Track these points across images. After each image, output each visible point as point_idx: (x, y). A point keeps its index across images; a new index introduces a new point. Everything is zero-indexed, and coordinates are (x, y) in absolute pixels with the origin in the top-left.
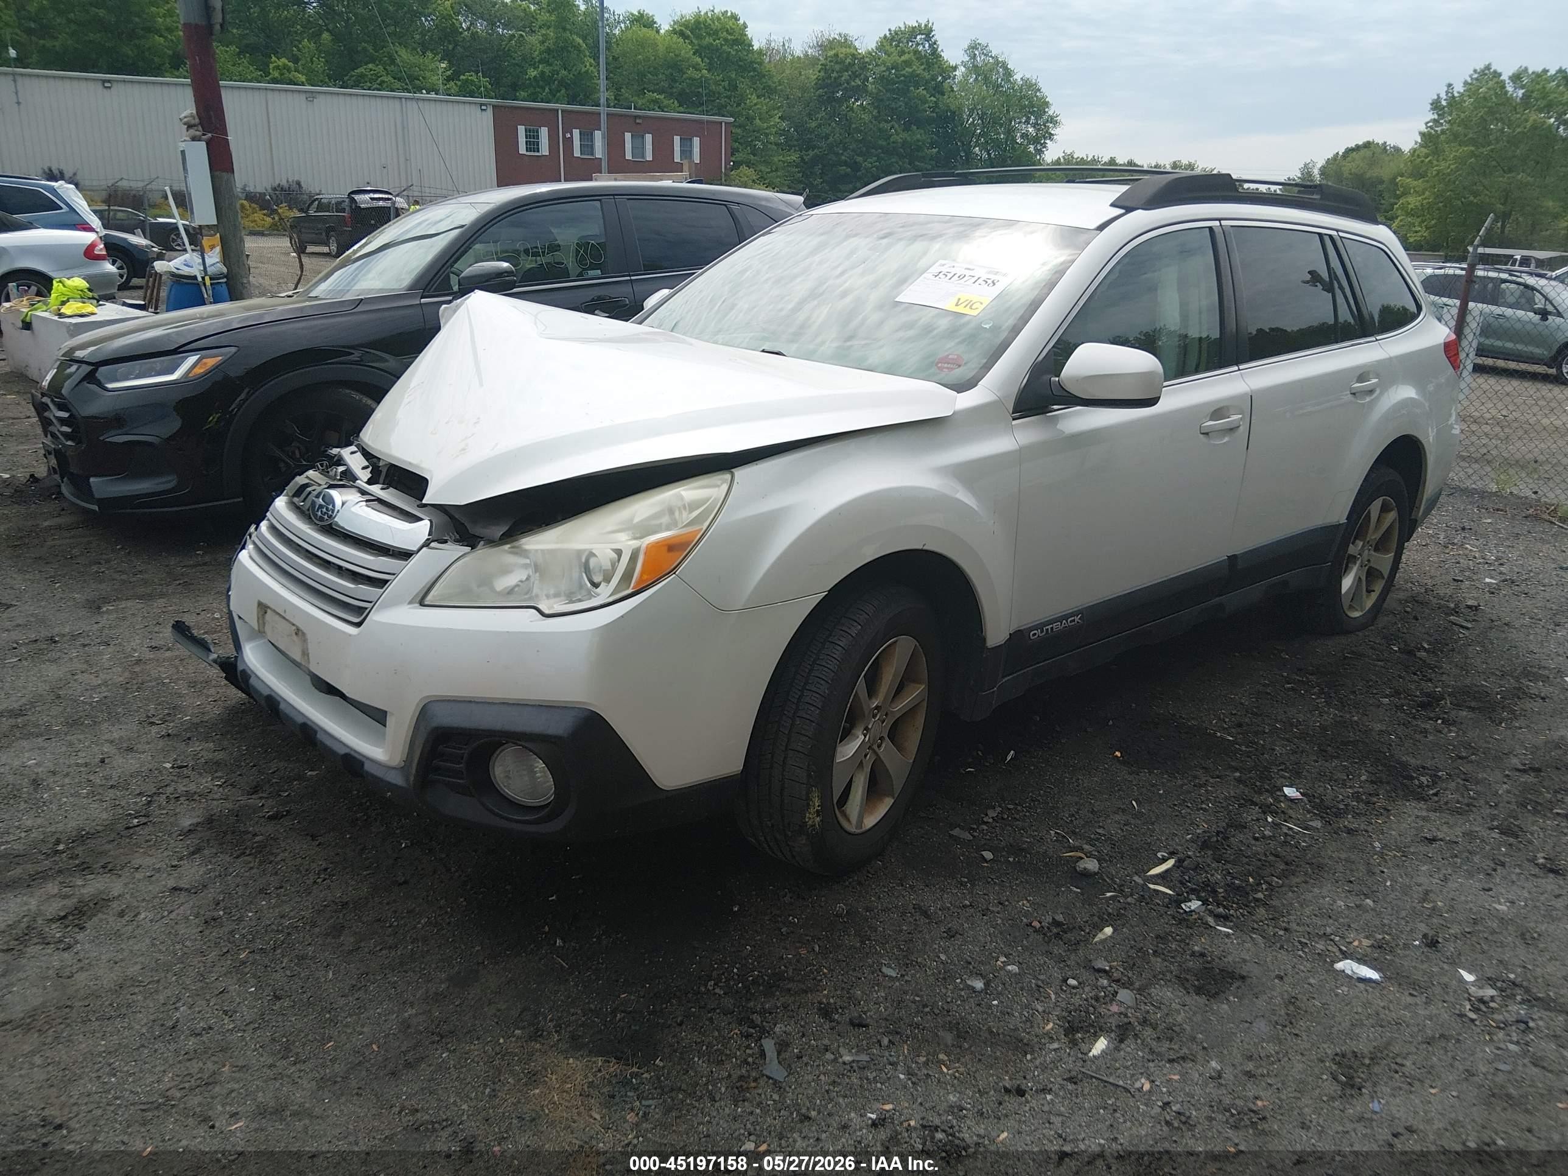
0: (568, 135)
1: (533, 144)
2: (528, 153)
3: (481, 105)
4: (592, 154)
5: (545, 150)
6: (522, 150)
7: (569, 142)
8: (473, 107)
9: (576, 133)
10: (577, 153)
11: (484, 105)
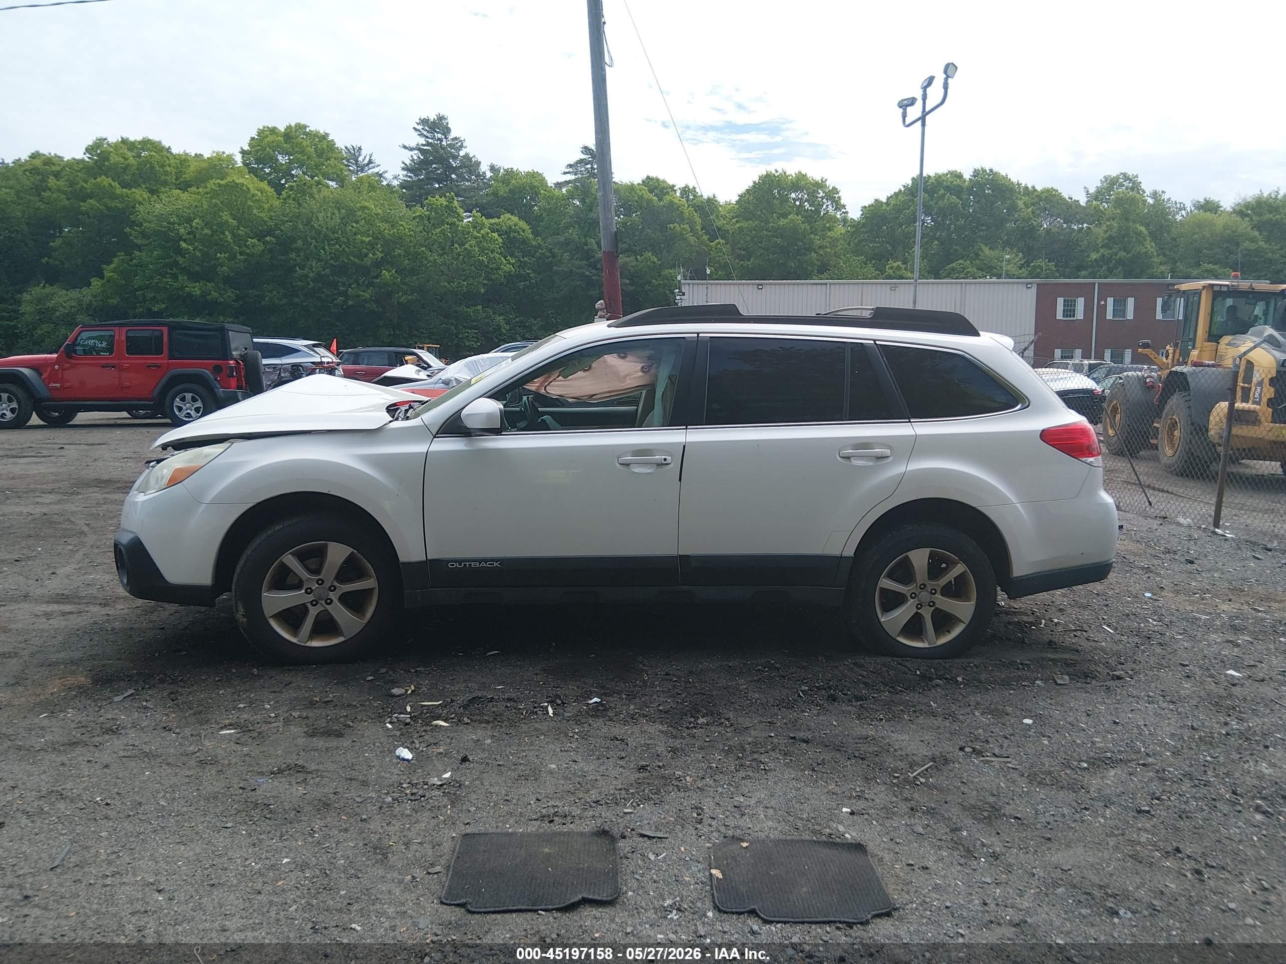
0: (1103, 303)
1: (1069, 311)
2: (1065, 319)
3: (1027, 284)
4: (1124, 317)
5: (1080, 315)
6: (1060, 316)
7: (1102, 309)
8: (1020, 286)
9: (1110, 301)
10: (1109, 316)
11: (1029, 284)
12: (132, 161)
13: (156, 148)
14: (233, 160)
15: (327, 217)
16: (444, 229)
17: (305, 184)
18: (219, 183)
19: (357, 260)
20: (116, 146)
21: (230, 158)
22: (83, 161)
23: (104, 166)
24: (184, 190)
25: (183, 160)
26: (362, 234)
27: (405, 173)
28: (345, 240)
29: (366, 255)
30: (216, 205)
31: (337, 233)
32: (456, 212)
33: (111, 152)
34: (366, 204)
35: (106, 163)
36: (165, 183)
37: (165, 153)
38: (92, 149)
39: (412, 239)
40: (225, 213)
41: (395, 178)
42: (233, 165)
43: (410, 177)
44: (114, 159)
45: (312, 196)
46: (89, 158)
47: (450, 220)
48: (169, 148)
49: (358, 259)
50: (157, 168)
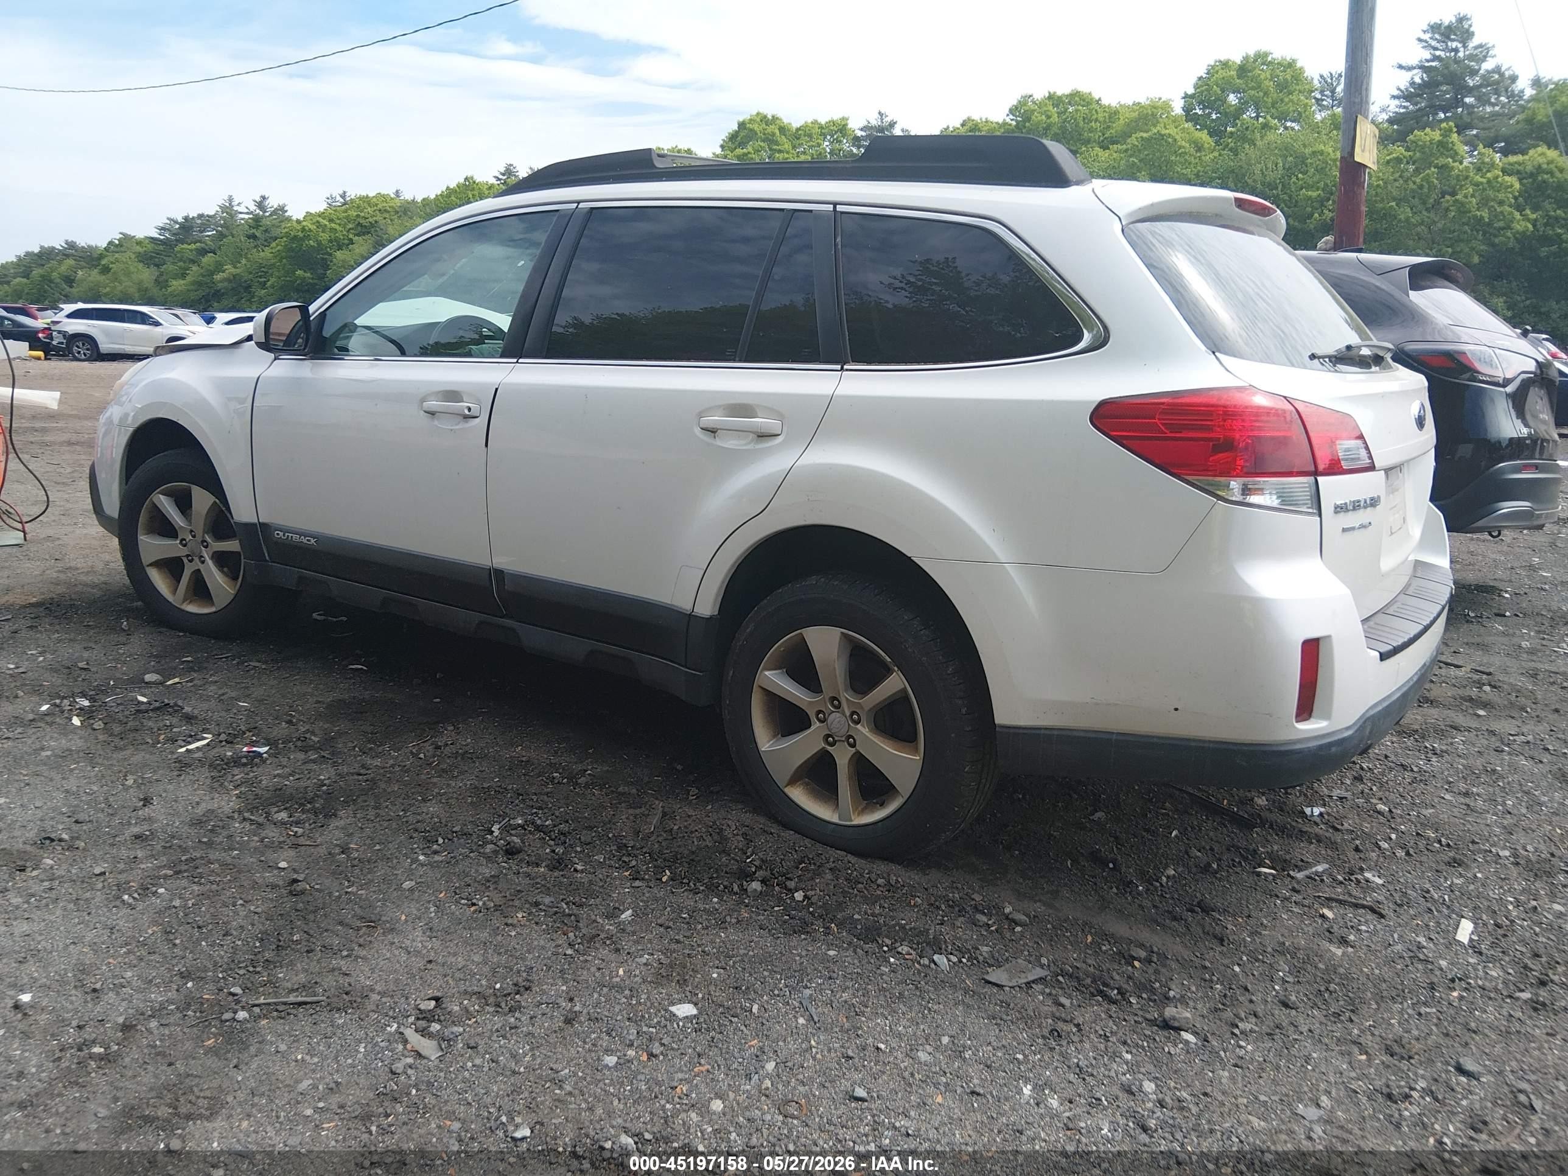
12: (1055, 118)
13: (1084, 100)
14: (1170, 106)
15: (1267, 168)
16: (1428, 175)
17: (1247, 128)
18: (1142, 137)
19: (1296, 224)
20: (1040, 104)
21: (1167, 106)
22: (1005, 124)
23: (1025, 127)
24: (1105, 148)
25: (1113, 114)
26: (1309, 187)
27: (1397, 102)
28: (1286, 197)
29: (1311, 216)
30: (1134, 164)
31: (1277, 188)
32: (1452, 149)
33: (1035, 110)
34: (1322, 147)
35: (1027, 124)
36: (1087, 142)
37: (1094, 106)
38: (1017, 108)
39: (1379, 190)
40: (1143, 173)
41: (1383, 110)
42: (1168, 112)
43: (1405, 107)
44: (1037, 117)
45: (1253, 143)
46: (1012, 120)
47: (1442, 161)
48: (1100, 99)
49: (1299, 221)
50: (1081, 124)
